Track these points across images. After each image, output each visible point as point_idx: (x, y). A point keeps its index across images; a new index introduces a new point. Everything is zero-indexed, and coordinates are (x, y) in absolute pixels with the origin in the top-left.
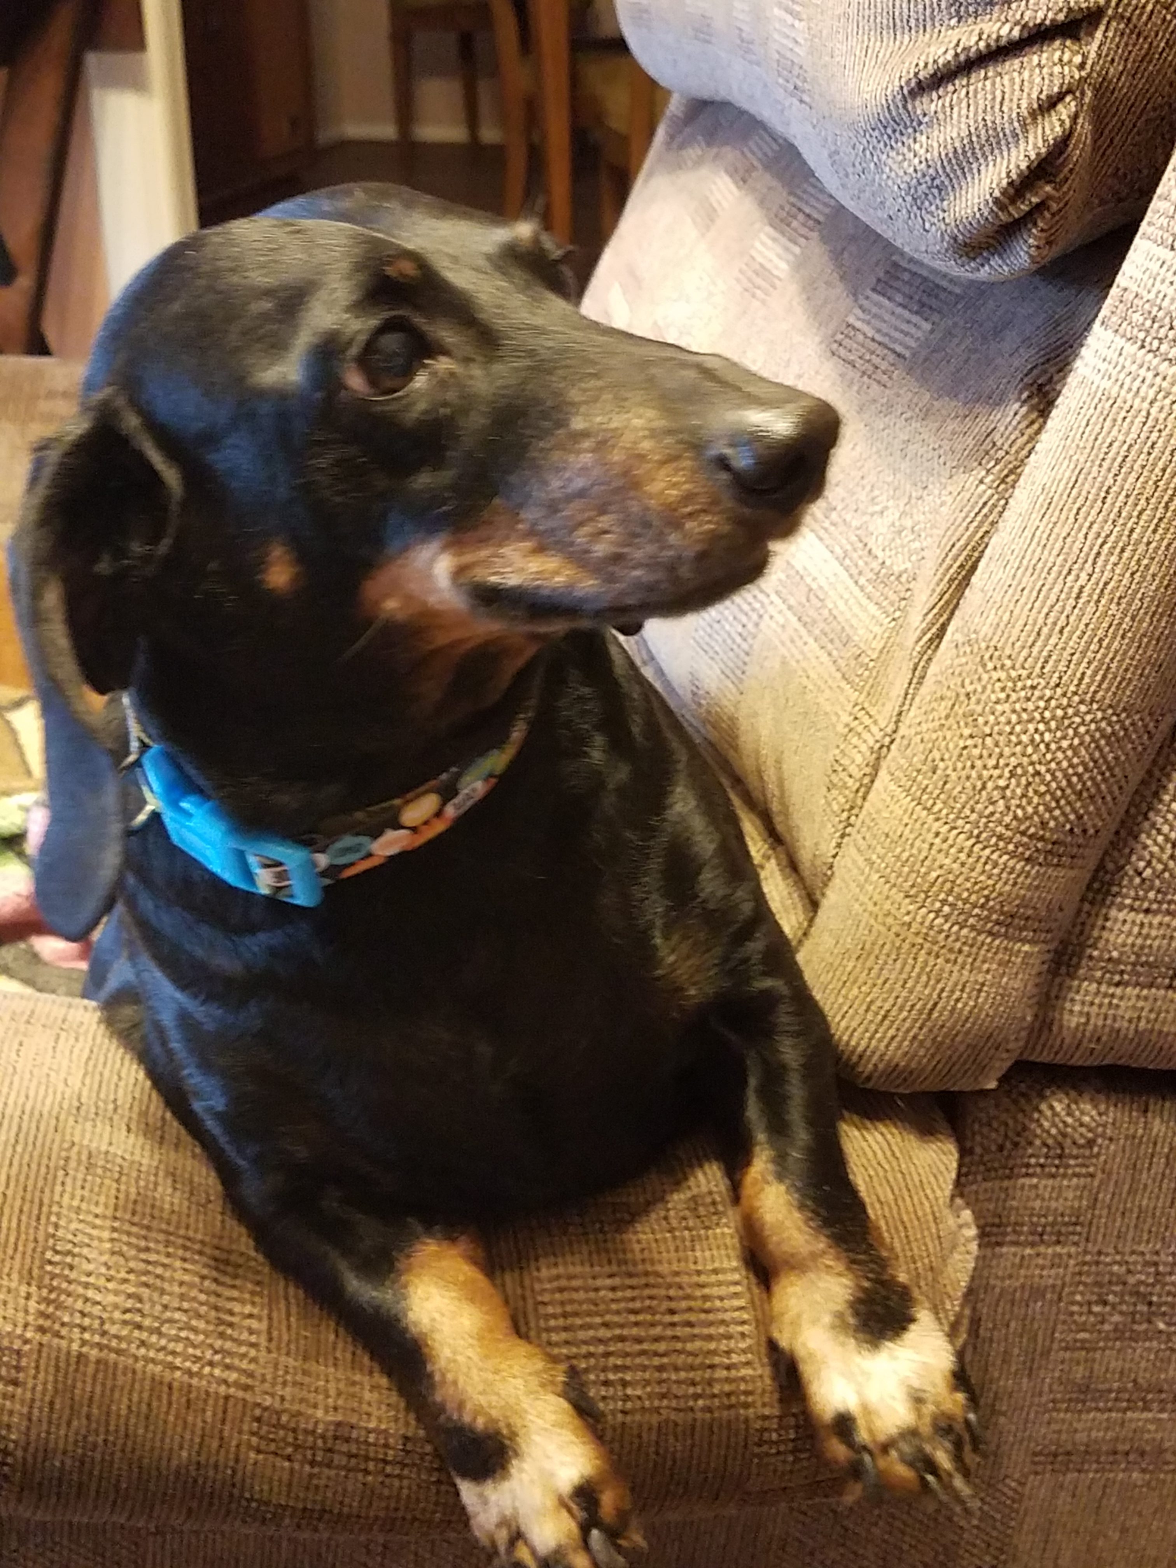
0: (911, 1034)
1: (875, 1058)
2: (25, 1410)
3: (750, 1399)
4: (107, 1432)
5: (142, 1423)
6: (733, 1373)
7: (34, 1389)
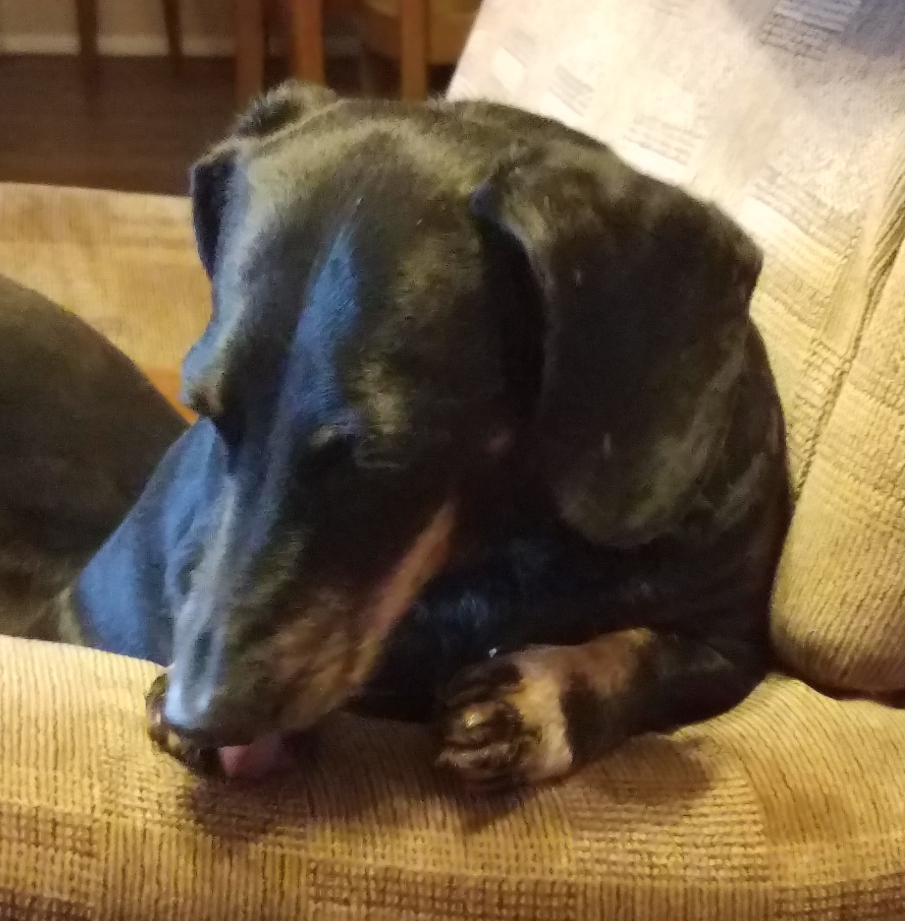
0: (885, 621)
1: (852, 649)
2: (101, 879)
3: (767, 872)
4: (177, 894)
5: (207, 885)
6: (750, 850)
7: (106, 859)
